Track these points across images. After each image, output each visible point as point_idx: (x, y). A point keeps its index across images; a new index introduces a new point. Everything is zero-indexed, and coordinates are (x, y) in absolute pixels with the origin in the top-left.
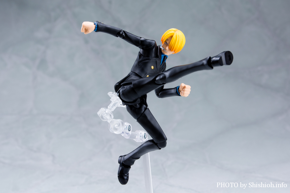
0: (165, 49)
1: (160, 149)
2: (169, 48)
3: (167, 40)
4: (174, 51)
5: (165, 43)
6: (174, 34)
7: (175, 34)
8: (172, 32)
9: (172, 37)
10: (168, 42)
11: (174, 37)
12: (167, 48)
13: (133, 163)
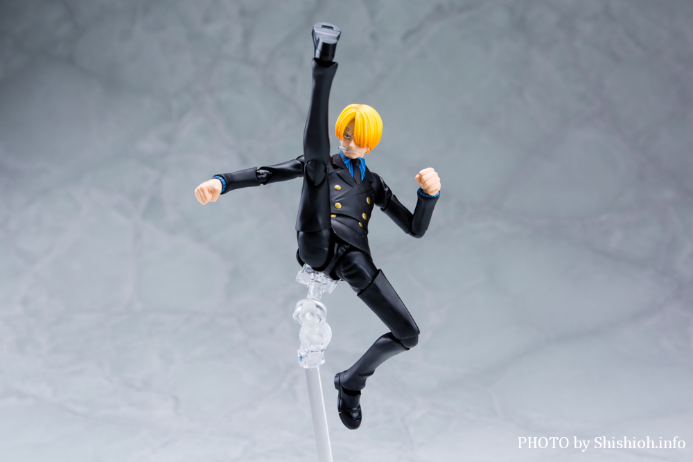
0: (349, 149)
1: (408, 349)
2: (355, 143)
3: (347, 129)
4: (368, 146)
5: (346, 137)
6: (355, 114)
7: (357, 113)
8: (352, 111)
9: (353, 120)
10: (349, 133)
11: (358, 119)
12: (352, 144)
13: (363, 384)
